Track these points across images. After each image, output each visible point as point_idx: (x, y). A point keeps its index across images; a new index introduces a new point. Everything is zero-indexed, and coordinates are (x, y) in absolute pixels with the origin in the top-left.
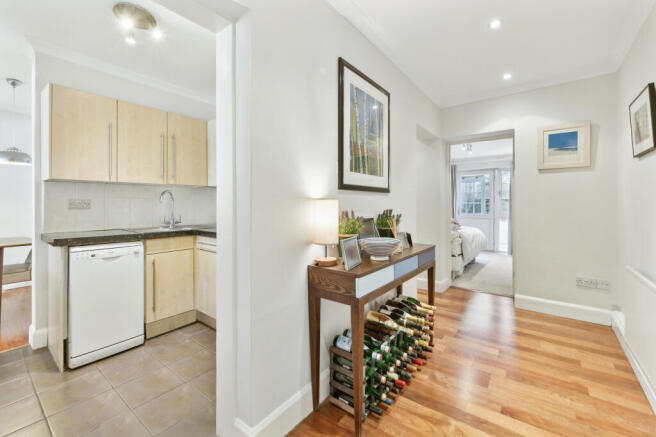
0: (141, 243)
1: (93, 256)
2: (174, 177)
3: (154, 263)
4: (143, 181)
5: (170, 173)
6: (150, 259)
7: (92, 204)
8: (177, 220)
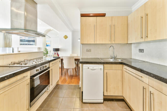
0: (102, 65)
1: (88, 68)
2: (114, 41)
3: (107, 73)
4: (104, 43)
5: (113, 39)
6: (105, 71)
7: (92, 50)
8: (116, 56)
